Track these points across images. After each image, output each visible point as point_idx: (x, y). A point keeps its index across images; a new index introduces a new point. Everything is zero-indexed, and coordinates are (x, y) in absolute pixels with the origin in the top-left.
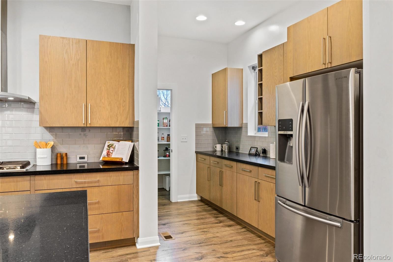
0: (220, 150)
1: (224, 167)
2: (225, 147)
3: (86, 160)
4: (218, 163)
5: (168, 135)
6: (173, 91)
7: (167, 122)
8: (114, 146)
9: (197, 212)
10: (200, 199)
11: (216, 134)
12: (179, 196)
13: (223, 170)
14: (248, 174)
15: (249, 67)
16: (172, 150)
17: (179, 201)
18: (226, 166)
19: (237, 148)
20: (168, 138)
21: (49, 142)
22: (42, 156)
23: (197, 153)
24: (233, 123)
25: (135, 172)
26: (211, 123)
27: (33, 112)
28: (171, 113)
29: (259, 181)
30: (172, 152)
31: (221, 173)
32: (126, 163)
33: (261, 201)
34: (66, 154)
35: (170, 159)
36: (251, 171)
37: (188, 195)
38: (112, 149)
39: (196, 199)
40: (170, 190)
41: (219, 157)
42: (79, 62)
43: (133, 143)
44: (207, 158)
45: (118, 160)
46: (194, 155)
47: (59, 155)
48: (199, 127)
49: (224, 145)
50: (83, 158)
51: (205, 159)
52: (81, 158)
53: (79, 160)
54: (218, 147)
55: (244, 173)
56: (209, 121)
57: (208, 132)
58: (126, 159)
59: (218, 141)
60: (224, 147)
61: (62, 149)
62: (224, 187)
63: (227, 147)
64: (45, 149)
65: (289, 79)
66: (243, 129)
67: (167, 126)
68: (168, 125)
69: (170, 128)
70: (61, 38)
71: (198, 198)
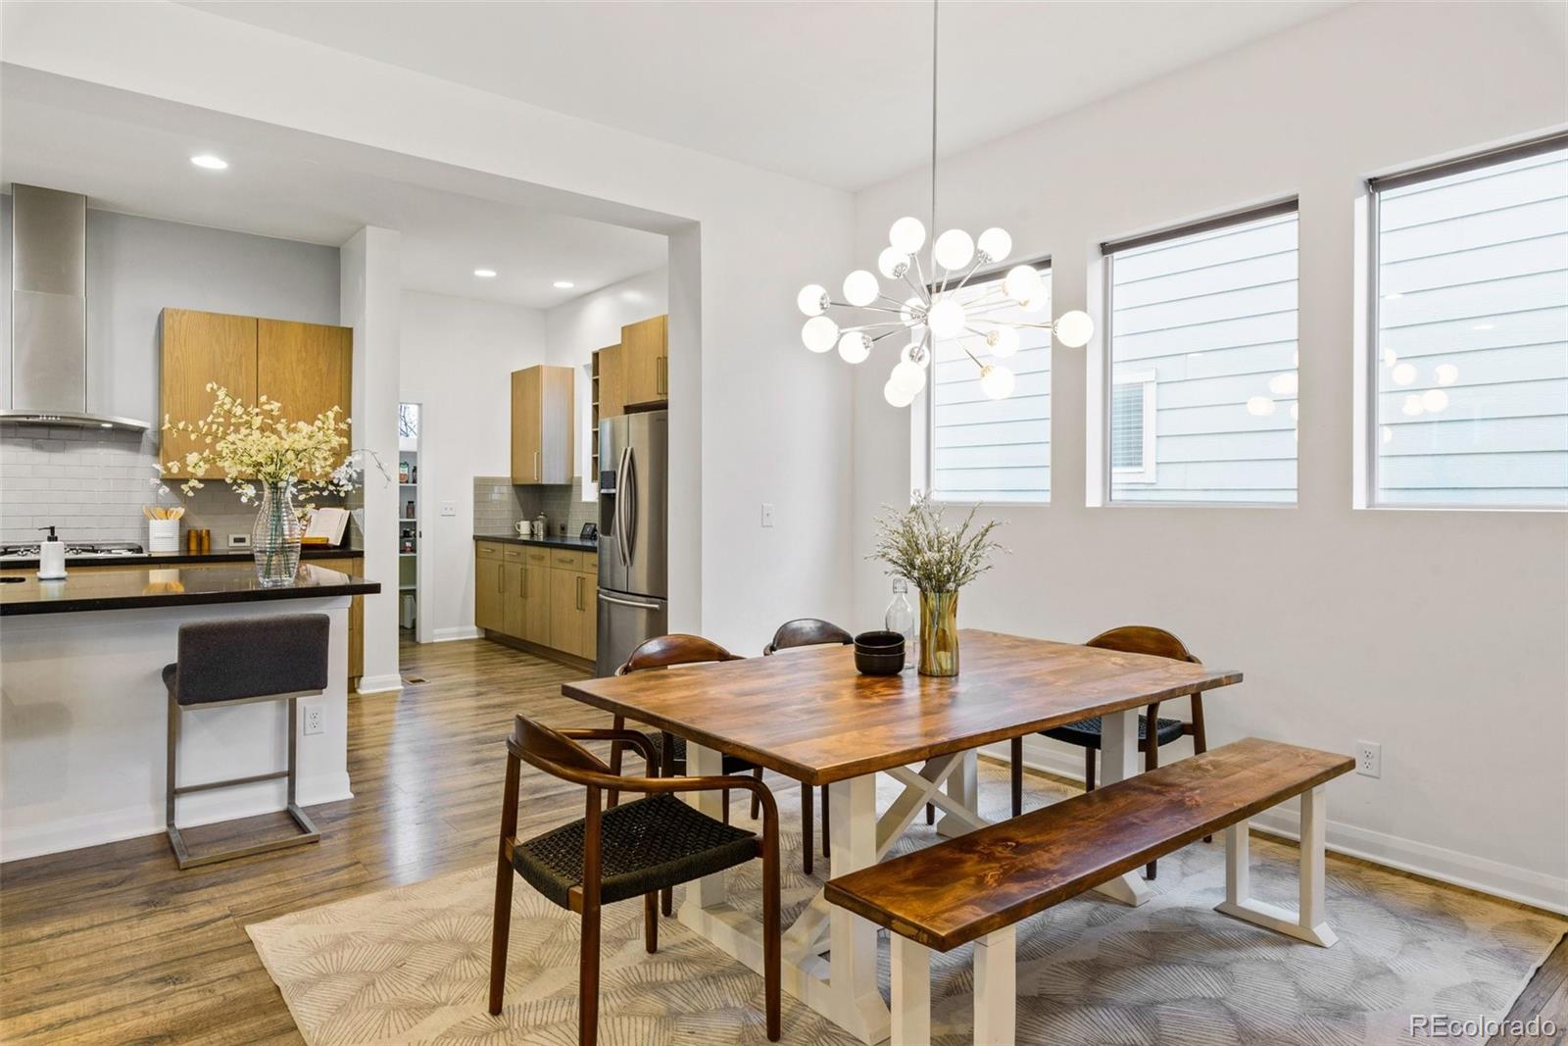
0: (528, 532)
1: (529, 560)
2: (540, 526)
3: (247, 543)
4: (519, 554)
5: (409, 502)
6: (423, 406)
7: (406, 472)
8: (309, 516)
9: (476, 652)
10: (483, 636)
11: (519, 498)
12: (436, 631)
13: (528, 566)
14: (568, 566)
15: (585, 366)
16: (420, 533)
17: (435, 641)
18: (533, 557)
19: (563, 529)
20: (410, 511)
21: (172, 509)
22: (161, 535)
23: (477, 539)
24: (552, 476)
25: (357, 560)
26: (509, 475)
27: (137, 450)
28: (418, 455)
29: (584, 575)
30: (421, 536)
31: (524, 572)
32: (335, 547)
33: (587, 608)
34: (208, 532)
35: (415, 557)
36: (572, 561)
37: (455, 629)
38: (305, 523)
39: (476, 637)
40: (414, 627)
41: (525, 543)
42: (243, 359)
43: (348, 512)
44: (498, 546)
45: (319, 542)
46: (471, 543)
47: (193, 534)
48: (482, 486)
49: (536, 523)
50: (242, 540)
51: (493, 551)
52: (236, 540)
53: (232, 543)
54: (524, 528)
55: (561, 566)
56: (506, 473)
57: (503, 495)
58: (335, 539)
59: (524, 515)
60: (536, 526)
61: (200, 524)
62: (530, 599)
63: (541, 525)
64: (164, 521)
65: (623, 409)
66: (574, 489)
67: (407, 482)
68: (411, 480)
69: (415, 487)
70: (208, 313)
71: (478, 634)
